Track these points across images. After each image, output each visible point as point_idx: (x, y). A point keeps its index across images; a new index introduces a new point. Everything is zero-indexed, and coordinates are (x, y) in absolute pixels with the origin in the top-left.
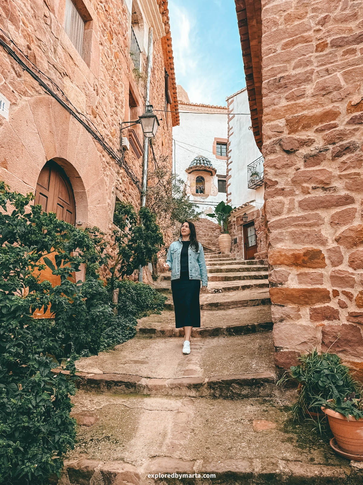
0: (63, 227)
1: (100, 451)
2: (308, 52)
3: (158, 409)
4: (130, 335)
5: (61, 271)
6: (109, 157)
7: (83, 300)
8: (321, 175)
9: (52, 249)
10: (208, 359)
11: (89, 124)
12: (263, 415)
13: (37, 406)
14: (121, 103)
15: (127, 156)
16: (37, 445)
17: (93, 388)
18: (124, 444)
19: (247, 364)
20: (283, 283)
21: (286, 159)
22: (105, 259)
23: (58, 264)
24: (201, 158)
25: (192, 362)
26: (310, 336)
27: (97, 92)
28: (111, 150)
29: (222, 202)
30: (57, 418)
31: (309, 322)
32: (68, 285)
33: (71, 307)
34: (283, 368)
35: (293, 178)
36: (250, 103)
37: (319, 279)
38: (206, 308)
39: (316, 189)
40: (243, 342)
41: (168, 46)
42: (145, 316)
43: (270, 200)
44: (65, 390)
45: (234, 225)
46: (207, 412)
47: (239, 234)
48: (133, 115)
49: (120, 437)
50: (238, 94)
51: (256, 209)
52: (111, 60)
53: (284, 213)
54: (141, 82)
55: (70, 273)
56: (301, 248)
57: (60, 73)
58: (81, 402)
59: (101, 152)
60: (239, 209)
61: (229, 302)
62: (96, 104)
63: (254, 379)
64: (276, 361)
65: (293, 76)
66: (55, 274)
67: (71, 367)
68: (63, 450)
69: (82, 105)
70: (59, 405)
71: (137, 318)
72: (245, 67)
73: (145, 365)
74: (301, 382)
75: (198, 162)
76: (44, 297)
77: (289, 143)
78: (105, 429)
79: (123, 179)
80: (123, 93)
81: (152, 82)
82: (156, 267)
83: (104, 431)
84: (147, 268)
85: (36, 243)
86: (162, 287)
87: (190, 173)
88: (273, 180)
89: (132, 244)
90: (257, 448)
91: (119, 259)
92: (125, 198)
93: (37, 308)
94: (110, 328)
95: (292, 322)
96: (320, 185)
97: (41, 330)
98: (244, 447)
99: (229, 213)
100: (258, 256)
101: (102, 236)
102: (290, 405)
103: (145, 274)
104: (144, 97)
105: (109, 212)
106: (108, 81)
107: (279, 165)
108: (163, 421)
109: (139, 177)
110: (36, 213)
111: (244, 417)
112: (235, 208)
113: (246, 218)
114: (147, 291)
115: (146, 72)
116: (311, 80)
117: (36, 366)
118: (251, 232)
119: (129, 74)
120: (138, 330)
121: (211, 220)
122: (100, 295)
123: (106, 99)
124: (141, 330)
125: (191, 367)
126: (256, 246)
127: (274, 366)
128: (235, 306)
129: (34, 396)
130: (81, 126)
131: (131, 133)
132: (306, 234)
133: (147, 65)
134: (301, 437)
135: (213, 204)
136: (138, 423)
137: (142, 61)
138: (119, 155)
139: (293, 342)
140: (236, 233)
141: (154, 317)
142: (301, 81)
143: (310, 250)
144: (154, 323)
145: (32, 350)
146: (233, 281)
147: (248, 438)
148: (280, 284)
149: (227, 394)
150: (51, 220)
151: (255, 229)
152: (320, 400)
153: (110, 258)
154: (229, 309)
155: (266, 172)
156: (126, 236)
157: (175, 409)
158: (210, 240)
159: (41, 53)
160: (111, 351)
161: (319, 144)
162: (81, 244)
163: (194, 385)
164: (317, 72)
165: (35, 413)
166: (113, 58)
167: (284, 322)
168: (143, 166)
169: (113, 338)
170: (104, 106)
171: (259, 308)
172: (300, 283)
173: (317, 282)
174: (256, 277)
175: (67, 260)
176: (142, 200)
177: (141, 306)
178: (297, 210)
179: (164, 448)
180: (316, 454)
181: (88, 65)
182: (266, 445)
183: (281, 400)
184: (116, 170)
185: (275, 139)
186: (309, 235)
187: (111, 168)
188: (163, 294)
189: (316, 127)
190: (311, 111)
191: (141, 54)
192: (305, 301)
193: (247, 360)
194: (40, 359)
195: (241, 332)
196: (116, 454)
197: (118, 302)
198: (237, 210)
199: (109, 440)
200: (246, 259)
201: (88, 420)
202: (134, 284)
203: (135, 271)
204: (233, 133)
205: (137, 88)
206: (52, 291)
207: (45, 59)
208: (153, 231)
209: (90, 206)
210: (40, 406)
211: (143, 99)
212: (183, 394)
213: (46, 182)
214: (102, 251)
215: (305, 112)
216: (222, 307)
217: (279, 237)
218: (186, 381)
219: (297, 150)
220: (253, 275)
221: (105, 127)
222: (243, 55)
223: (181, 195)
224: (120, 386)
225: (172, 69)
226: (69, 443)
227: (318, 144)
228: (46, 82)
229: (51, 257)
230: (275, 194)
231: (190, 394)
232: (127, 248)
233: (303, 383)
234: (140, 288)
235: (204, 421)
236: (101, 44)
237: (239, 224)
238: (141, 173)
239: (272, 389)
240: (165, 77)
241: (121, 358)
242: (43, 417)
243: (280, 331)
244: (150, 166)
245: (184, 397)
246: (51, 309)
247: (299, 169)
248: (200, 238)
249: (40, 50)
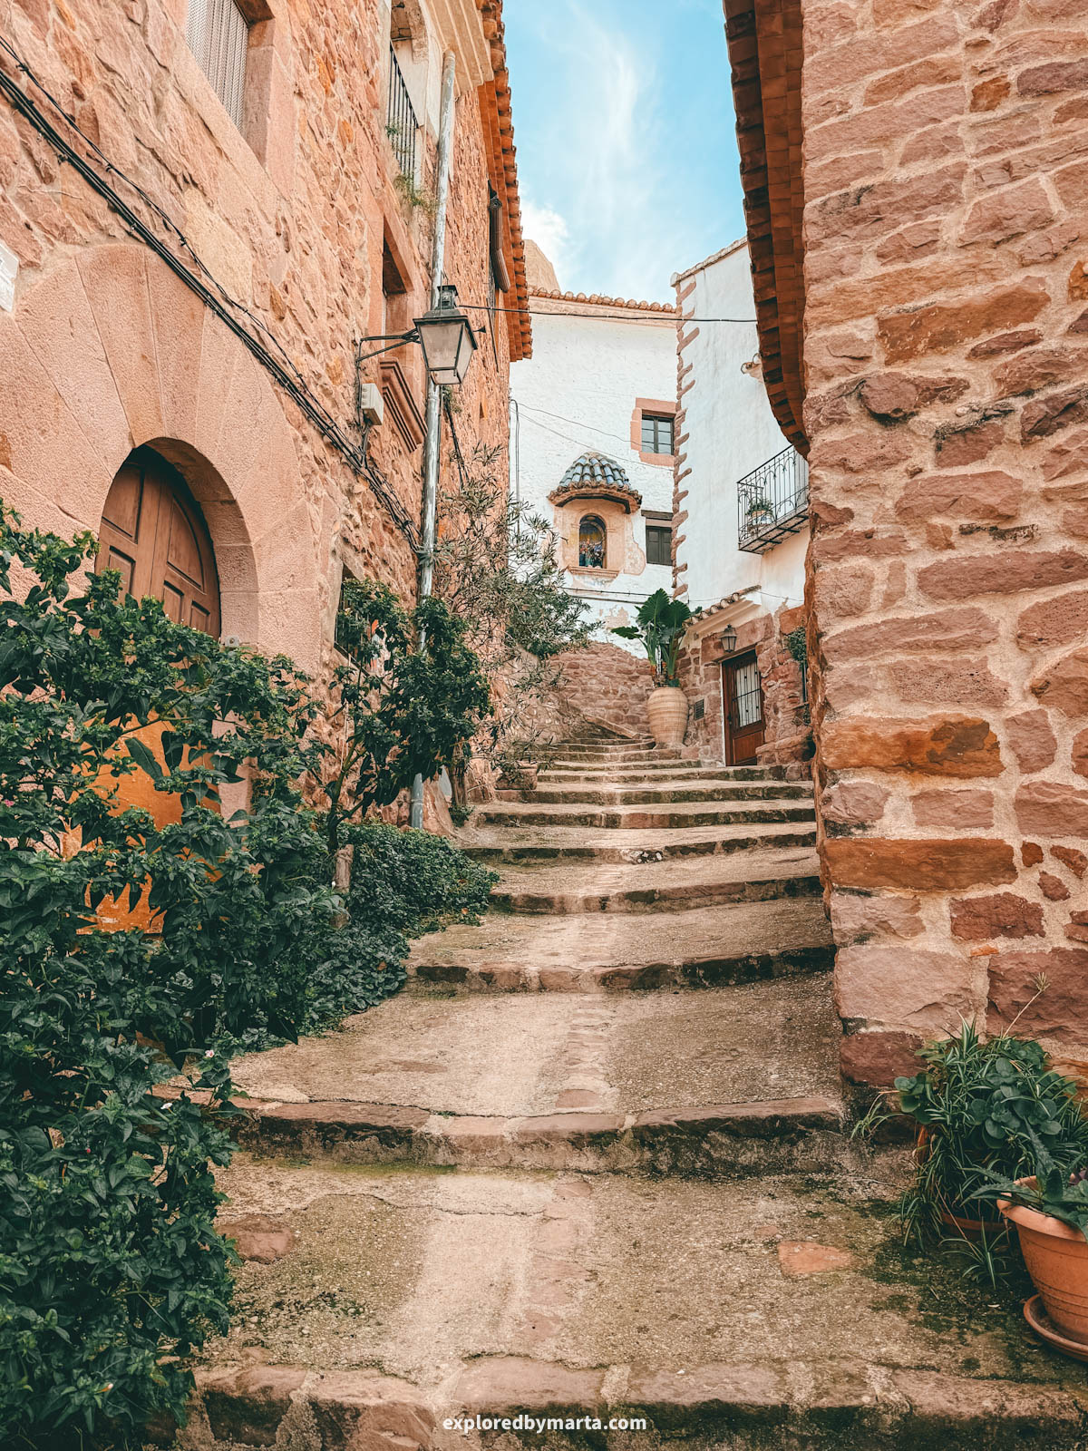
0: (186, 644)
1: (305, 1339)
2: (948, 111)
3: (482, 1208)
4: (388, 987)
5: (184, 779)
6: (321, 443)
7: (254, 870)
8: (989, 491)
9: (153, 715)
10: (631, 1057)
11: (261, 339)
12: (807, 1226)
13: (111, 1200)
14: (358, 279)
15: (376, 442)
16: (111, 1320)
17: (280, 1144)
18: (380, 1318)
19: (753, 1074)
20: (869, 823)
21: (880, 441)
22: (312, 754)
23: (173, 759)
24: (595, 461)
25: (583, 1066)
26: (952, 987)
27: (287, 239)
28: (328, 422)
29: (660, 593)
30: (174, 1236)
31: (949, 944)
32: (204, 821)
33: (213, 890)
34: (866, 1084)
35: (902, 499)
36: (755, 282)
37: (982, 811)
38: (615, 906)
39: (971, 532)
40: (733, 1006)
41: (501, 113)
42: (432, 929)
43: (827, 568)
44: (198, 1149)
45: (696, 660)
46: (634, 1217)
47: (709, 688)
48: (396, 317)
49: (367, 1296)
50: (708, 265)
51: (761, 613)
52: (330, 145)
53: (873, 607)
54: (420, 218)
55: (211, 787)
56: (923, 715)
57: (174, 177)
58: (243, 1190)
59: (298, 427)
60: (710, 613)
61: (686, 890)
62: (284, 278)
63: (776, 1118)
64: (846, 1061)
65: (901, 186)
66: (166, 789)
67: (217, 1077)
68: (195, 1336)
69: (241, 279)
70: (179, 1195)
71: (408, 936)
72: (742, 165)
73: (437, 1077)
74: (927, 1126)
75: (587, 470)
76: (130, 860)
77: (888, 390)
78: (321, 1271)
79: (364, 511)
80: (365, 249)
81: (451, 222)
82: (462, 784)
83: (316, 1278)
84: (436, 789)
85: (103, 690)
86: (480, 845)
87: (561, 505)
88: (840, 506)
89: (393, 711)
90: (798, 1329)
91: (355, 754)
92: (370, 573)
93: (108, 892)
94: (327, 965)
95: (894, 943)
96: (986, 521)
97: (121, 961)
98: (754, 1327)
99: (679, 625)
100: (766, 756)
101: (301, 685)
102: (889, 1196)
103: (429, 805)
104: (427, 265)
105: (322, 614)
106: (320, 208)
107: (855, 461)
108: (500, 1246)
109: (414, 510)
110: (103, 596)
111: (748, 1234)
112: (699, 609)
113: (732, 641)
114: (437, 856)
115: (433, 189)
116: (956, 199)
117: (108, 1074)
118: (746, 682)
119: (382, 193)
120: (412, 972)
121: (624, 648)
122: (304, 857)
123: (314, 266)
124: (420, 970)
125: (578, 1081)
126: (761, 725)
127: (837, 1078)
128: (706, 900)
129: (100, 1167)
130: (238, 343)
131: (388, 372)
132: (940, 674)
133: (437, 166)
134: (931, 1295)
135: (631, 598)
136: (422, 1252)
137: (421, 155)
138: (351, 438)
139: (897, 1004)
140: (699, 687)
141: (459, 933)
142: (923, 202)
143: (953, 720)
144: (460, 951)
145: (94, 1025)
146: (696, 829)
147: (767, 1298)
148: (858, 827)
149: (694, 1162)
150: (149, 623)
151: (758, 673)
152: (990, 1181)
153: (327, 752)
154: (688, 908)
155: (817, 482)
156: (376, 683)
157: (534, 1209)
158: (620, 707)
159: (114, 111)
160: (330, 1033)
161: (981, 394)
162: (246, 699)
163: (591, 1135)
164: (976, 171)
165: (104, 1219)
166: (334, 140)
167: (872, 942)
168: (424, 475)
169: (337, 994)
170: (308, 287)
171: (779, 906)
172: (920, 823)
173: (975, 821)
174: (762, 818)
175: (200, 746)
176: (420, 580)
177: (420, 901)
178: (912, 597)
179: (507, 1331)
180: (981, 1345)
181: (260, 156)
182: (824, 1320)
183: (859, 1183)
184: (344, 484)
185: (843, 380)
186: (949, 676)
187: (328, 476)
188: (484, 866)
189: (971, 344)
190: (956, 293)
191: (418, 133)
192: (936, 879)
193: (752, 1059)
194: (117, 1051)
195: (729, 978)
196: (358, 1348)
197: (352, 887)
198: (705, 616)
199: (333, 1305)
200: (729, 764)
201: (263, 1243)
202: (399, 833)
203: (403, 792)
204: (693, 383)
205: (408, 236)
206: (153, 840)
207: (128, 129)
208: (458, 672)
209: (265, 593)
210: (122, 1198)
211: (423, 270)
212: (558, 1163)
213: (129, 513)
214: (301, 733)
215: (940, 298)
216: (667, 904)
217: (855, 682)
218: (567, 1125)
219: (913, 414)
220: (755, 809)
221: (311, 351)
222: (740, 128)
223: (539, 564)
224: (363, 1138)
225: (512, 184)
226: (213, 1315)
227: (977, 394)
228: (131, 202)
229: (151, 736)
230: (844, 549)
231: (578, 1164)
232: (378, 721)
233: (935, 1128)
234: (418, 845)
235: (627, 1246)
236: (300, 94)
237: (711, 658)
238: (420, 496)
239: (833, 1149)
240: (489, 209)
241: (363, 1054)
242: (132, 1234)
243: (856, 970)
244: (445, 478)
245: (560, 1173)
246: (151, 897)
247: (921, 471)
248: (593, 700)
249: (111, 100)
